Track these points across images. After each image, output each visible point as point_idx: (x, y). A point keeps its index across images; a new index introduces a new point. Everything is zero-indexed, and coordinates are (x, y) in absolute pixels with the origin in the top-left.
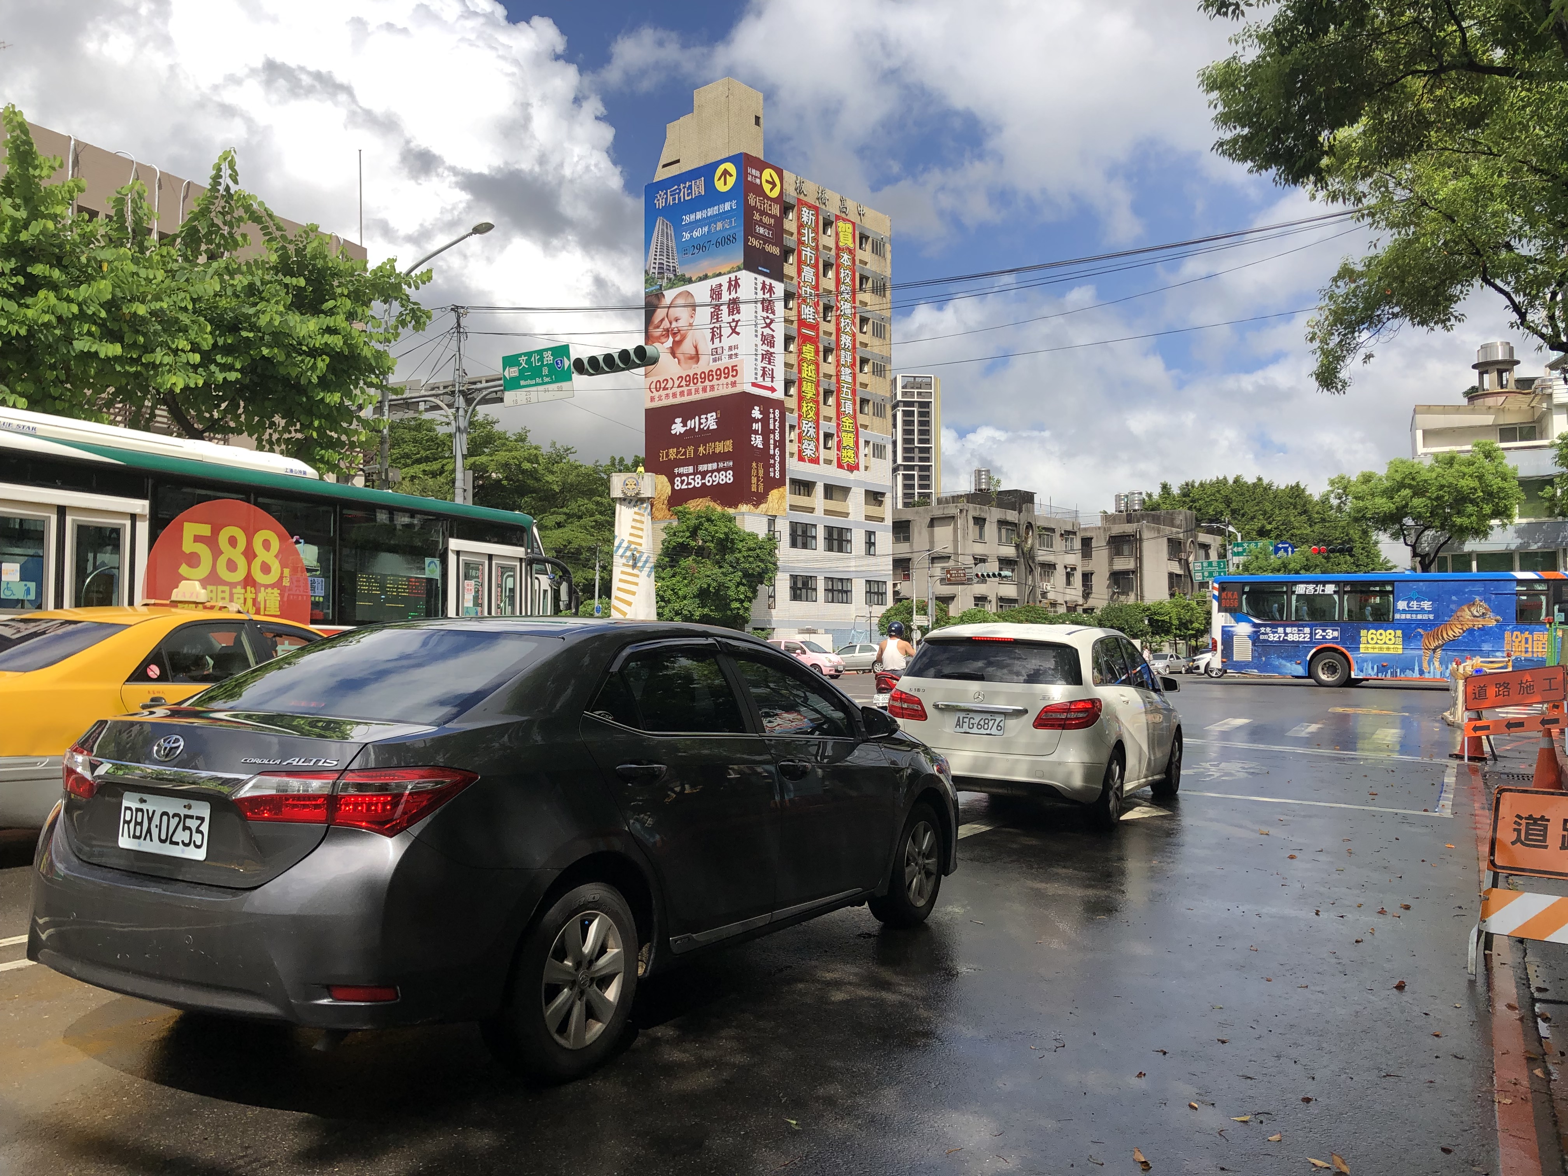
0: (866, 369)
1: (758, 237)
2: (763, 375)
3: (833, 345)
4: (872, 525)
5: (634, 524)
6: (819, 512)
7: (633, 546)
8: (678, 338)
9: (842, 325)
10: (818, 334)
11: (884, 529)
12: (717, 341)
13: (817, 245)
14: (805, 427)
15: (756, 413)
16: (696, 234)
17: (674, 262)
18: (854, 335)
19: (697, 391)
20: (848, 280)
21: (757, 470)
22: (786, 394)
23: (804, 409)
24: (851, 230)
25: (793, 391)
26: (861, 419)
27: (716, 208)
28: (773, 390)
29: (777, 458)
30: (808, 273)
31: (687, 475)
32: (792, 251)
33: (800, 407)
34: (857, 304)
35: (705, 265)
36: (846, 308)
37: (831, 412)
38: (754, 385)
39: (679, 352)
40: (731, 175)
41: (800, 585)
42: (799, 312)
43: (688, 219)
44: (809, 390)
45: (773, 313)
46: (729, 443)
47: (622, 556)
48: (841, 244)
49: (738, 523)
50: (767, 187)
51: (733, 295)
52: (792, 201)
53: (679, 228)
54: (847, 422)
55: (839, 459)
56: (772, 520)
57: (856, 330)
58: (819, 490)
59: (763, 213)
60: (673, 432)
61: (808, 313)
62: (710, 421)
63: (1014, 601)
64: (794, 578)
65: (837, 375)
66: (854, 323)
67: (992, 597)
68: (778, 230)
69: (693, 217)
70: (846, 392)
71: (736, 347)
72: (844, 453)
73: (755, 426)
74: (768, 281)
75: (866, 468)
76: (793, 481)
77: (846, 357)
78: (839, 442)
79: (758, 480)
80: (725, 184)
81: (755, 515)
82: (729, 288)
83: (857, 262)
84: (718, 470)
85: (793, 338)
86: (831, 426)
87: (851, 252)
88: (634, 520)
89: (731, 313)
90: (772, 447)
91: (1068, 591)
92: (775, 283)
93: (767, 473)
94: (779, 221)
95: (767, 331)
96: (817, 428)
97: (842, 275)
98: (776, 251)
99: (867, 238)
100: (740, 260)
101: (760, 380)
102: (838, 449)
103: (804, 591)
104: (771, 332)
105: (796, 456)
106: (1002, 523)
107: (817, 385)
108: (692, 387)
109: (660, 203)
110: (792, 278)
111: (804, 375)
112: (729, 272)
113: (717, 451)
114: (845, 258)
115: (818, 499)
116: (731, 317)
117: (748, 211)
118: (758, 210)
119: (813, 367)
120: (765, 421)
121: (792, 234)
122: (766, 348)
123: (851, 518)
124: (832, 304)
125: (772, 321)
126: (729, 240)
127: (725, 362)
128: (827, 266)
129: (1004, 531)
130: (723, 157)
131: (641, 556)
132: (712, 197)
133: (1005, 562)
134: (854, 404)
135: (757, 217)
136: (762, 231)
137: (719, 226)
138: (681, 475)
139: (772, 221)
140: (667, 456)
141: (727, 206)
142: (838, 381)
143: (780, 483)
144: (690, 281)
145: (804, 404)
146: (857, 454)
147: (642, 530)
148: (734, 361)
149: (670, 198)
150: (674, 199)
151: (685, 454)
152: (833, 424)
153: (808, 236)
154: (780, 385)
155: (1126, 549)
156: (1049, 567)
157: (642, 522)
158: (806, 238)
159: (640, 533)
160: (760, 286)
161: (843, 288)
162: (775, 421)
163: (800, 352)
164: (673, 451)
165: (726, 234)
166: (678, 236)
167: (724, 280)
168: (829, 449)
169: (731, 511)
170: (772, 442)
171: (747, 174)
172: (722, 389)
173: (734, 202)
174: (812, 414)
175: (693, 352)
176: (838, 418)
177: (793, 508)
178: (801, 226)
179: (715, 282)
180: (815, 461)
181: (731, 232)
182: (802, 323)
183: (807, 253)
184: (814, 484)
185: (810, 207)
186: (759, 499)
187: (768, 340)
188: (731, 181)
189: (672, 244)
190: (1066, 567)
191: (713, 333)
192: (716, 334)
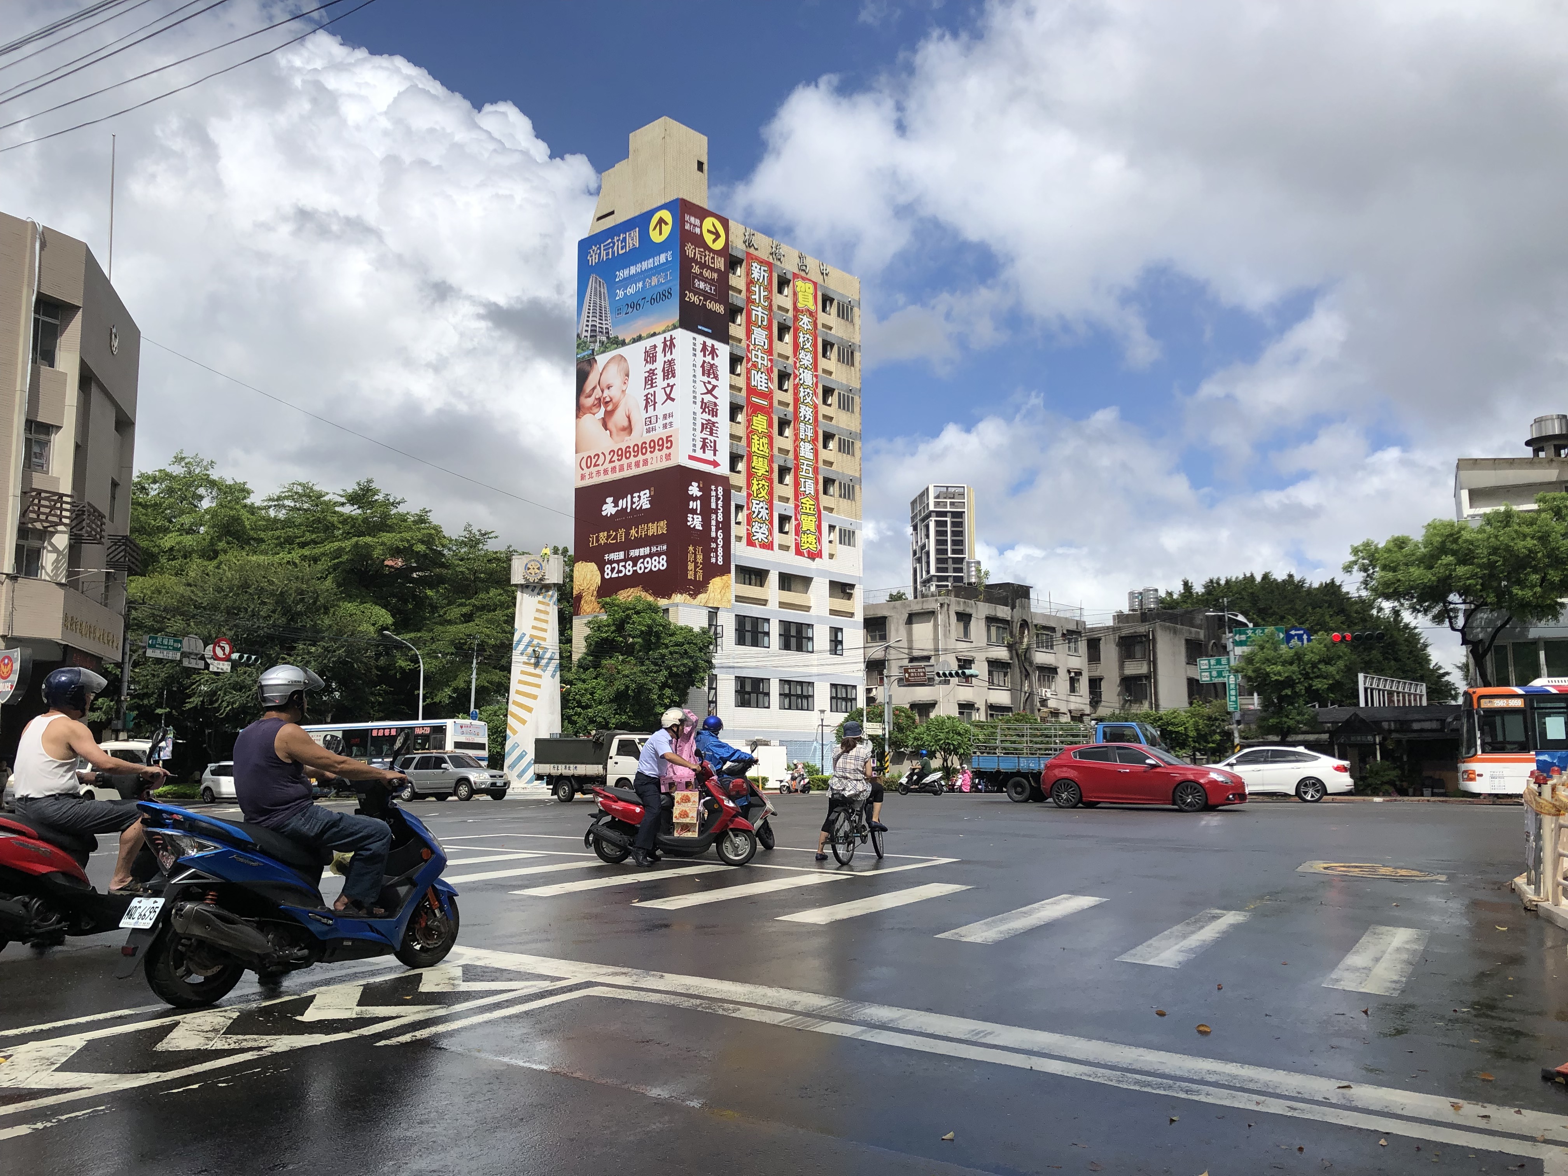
0: (832, 445)
1: (698, 291)
2: (704, 447)
3: (790, 417)
4: (838, 621)
5: (538, 615)
6: (773, 605)
7: (535, 642)
8: (610, 408)
9: (802, 394)
10: (771, 404)
11: (854, 626)
12: (651, 409)
13: (771, 305)
14: (755, 508)
15: (694, 490)
16: (630, 291)
17: (607, 324)
18: (816, 407)
19: (629, 466)
20: (808, 345)
21: (694, 556)
22: (733, 468)
23: (755, 488)
24: (812, 290)
25: (741, 466)
26: (825, 501)
27: (651, 260)
28: (715, 464)
29: (720, 542)
30: (760, 336)
31: (618, 562)
33: (749, 485)
34: (820, 372)
35: (641, 325)
36: (807, 377)
37: (787, 489)
38: (691, 458)
39: (610, 425)
40: (666, 224)
41: (748, 688)
42: (748, 379)
43: (622, 274)
44: (761, 466)
45: (716, 377)
46: (663, 524)
47: (522, 654)
48: (799, 305)
49: (672, 618)
50: (709, 238)
51: (669, 357)
52: (740, 255)
53: (612, 285)
54: (808, 503)
55: (797, 545)
56: (713, 614)
57: (819, 401)
58: (773, 579)
59: (703, 266)
60: (604, 513)
61: (760, 381)
62: (643, 500)
63: (1007, 709)
64: (741, 681)
65: (795, 450)
66: (815, 393)
67: (981, 704)
68: (723, 288)
69: (626, 272)
70: (806, 470)
71: (671, 415)
72: (804, 538)
73: (692, 505)
74: (710, 342)
75: (831, 556)
76: (741, 569)
77: (806, 431)
78: (798, 527)
79: (696, 567)
80: (661, 233)
81: (691, 606)
82: (664, 350)
83: (820, 326)
84: (651, 556)
85: (741, 408)
86: (788, 509)
87: (811, 314)
88: (538, 610)
89: (666, 377)
90: (713, 528)
91: (1072, 698)
92: (717, 345)
93: (707, 558)
94: (723, 278)
95: (708, 398)
96: (770, 509)
97: (801, 340)
98: (720, 309)
99: (832, 300)
100: (676, 318)
101: (699, 454)
102: (797, 534)
103: (754, 696)
104: (714, 400)
105: (744, 540)
106: (991, 620)
107: (771, 461)
108: (624, 461)
109: (593, 259)
110: (740, 341)
111: (754, 449)
112: (664, 332)
113: (650, 534)
114: (805, 320)
115: (772, 589)
116: (666, 382)
117: (685, 263)
118: (697, 263)
119: (765, 440)
120: (705, 499)
121: (740, 292)
122: (707, 416)
123: (813, 612)
124: (789, 371)
125: (714, 387)
126: (664, 295)
127: (660, 432)
128: (783, 329)
129: (993, 630)
130: (659, 204)
131: (545, 653)
132: (648, 248)
133: (994, 665)
134: (817, 483)
135: (696, 269)
136: (702, 285)
137: (654, 281)
138: (611, 562)
139: (715, 276)
140: (598, 541)
141: (662, 258)
142: (796, 457)
143: (724, 570)
144: (623, 343)
145: (755, 482)
146: (819, 540)
147: (546, 622)
148: (668, 431)
149: (603, 253)
150: (607, 254)
151: (615, 538)
152: (791, 505)
153: (759, 294)
154: (724, 459)
155: (1138, 649)
156: (1049, 672)
157: (547, 613)
158: (757, 297)
159: (543, 625)
160: (699, 347)
161: (802, 354)
162: (718, 499)
163: (749, 422)
164: (603, 535)
165: (660, 290)
166: (612, 294)
167: (658, 341)
168: (787, 533)
169: (663, 602)
170: (713, 523)
171: (683, 222)
172: (656, 462)
173: (670, 253)
174: (764, 493)
175: (626, 424)
176: (796, 498)
177: (739, 599)
178: (750, 283)
179: (648, 343)
180: (768, 546)
181: (666, 287)
182: (752, 391)
183: (758, 312)
184: (767, 572)
185: (762, 262)
186: (697, 588)
187: (711, 409)
188: (667, 230)
189: (605, 303)
190: (1069, 672)
191: (647, 400)
192: (650, 401)
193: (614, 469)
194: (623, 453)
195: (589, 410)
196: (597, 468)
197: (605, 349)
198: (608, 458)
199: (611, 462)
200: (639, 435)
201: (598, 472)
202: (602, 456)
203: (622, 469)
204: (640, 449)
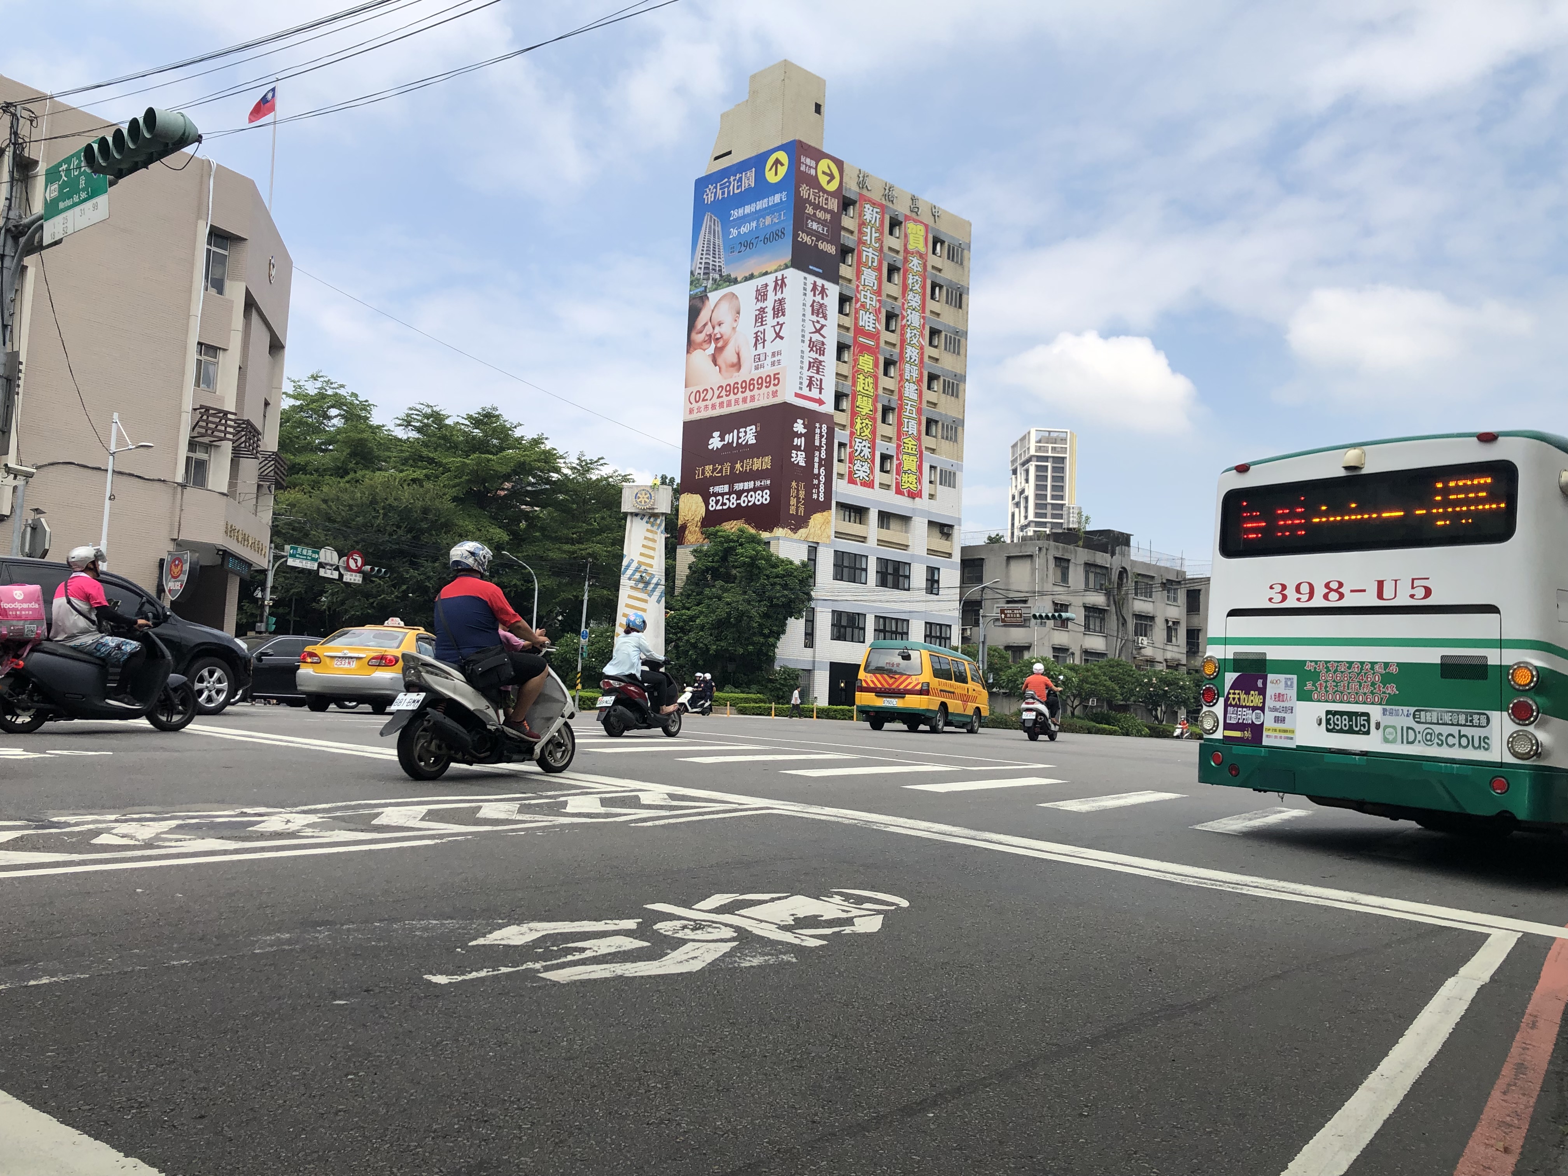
0: (935, 385)
1: (810, 232)
2: (810, 385)
3: (896, 357)
4: (935, 561)
5: (646, 543)
6: (872, 542)
7: (643, 568)
8: (719, 345)
9: (908, 335)
10: (878, 344)
11: (951, 566)
12: (760, 346)
13: (881, 247)
14: (858, 446)
15: (799, 427)
16: (744, 230)
17: (720, 262)
18: (922, 348)
19: (737, 401)
20: (917, 287)
21: (797, 491)
22: (837, 407)
23: (858, 426)
24: (923, 233)
25: (845, 404)
26: (928, 441)
27: (766, 200)
28: (821, 402)
29: (822, 479)
30: (869, 277)
31: (723, 495)
32: (851, 251)
33: (853, 424)
34: (928, 314)
35: (753, 264)
36: (915, 319)
37: (890, 429)
38: (797, 395)
39: (720, 361)
40: (782, 165)
41: (844, 622)
42: (856, 319)
43: (736, 213)
44: (865, 405)
45: (825, 317)
46: (768, 459)
47: (630, 579)
48: (910, 247)
49: (773, 549)
50: (823, 180)
51: (779, 296)
52: (853, 196)
53: (726, 223)
54: (910, 444)
55: (897, 484)
56: (813, 550)
57: (925, 342)
58: (873, 517)
59: (817, 207)
60: (710, 447)
61: (867, 321)
62: (749, 435)
63: (1102, 655)
64: (838, 616)
65: (900, 391)
66: (922, 335)
67: (1076, 649)
68: (835, 227)
69: (741, 211)
70: (909, 410)
71: (779, 353)
72: (905, 478)
73: (796, 441)
74: (820, 282)
75: (931, 496)
76: (841, 506)
77: (911, 372)
78: (899, 467)
79: (798, 502)
80: (776, 174)
81: (792, 540)
82: (775, 288)
83: (929, 268)
84: (755, 490)
85: (848, 347)
86: (890, 448)
87: (921, 256)
88: (646, 538)
89: (776, 315)
90: (816, 465)
91: (1169, 648)
92: (828, 285)
93: (809, 494)
94: (836, 218)
95: (816, 337)
96: (873, 448)
97: (910, 281)
98: (831, 249)
99: (943, 243)
100: (788, 258)
101: (805, 391)
102: (898, 473)
103: (849, 630)
104: (821, 339)
105: (846, 478)
106: (1089, 566)
107: (876, 399)
108: (732, 397)
109: (709, 198)
110: (850, 281)
111: (859, 388)
112: (776, 271)
113: (755, 468)
114: (915, 263)
115: (872, 527)
116: (776, 320)
117: (799, 204)
118: (811, 204)
119: (870, 380)
120: (809, 436)
121: (852, 232)
122: (814, 355)
123: (910, 551)
124: (897, 312)
125: (823, 326)
126: (776, 235)
127: (767, 370)
128: (892, 270)
129: (1092, 576)
130: (776, 145)
131: (652, 578)
132: (763, 189)
133: (1091, 610)
134: (920, 424)
135: (810, 210)
136: (815, 226)
137: (768, 220)
138: (716, 495)
139: (828, 217)
140: (703, 473)
141: (777, 198)
142: (901, 398)
143: (825, 506)
144: (735, 281)
145: (859, 421)
146: (919, 480)
147: (654, 549)
148: (776, 369)
149: (719, 192)
150: (723, 193)
151: (721, 471)
152: (893, 444)
153: (870, 235)
154: (829, 397)
156: (1146, 621)
157: (654, 541)
158: (868, 238)
159: (651, 553)
160: (810, 287)
161: (910, 296)
162: (821, 436)
163: (856, 361)
164: (709, 468)
165: (774, 229)
166: (726, 232)
167: (770, 280)
168: (887, 472)
169: (765, 535)
170: (816, 460)
171: (799, 163)
172: (763, 399)
173: (784, 193)
174: (867, 432)
175: (735, 360)
176: (899, 438)
177: (839, 535)
178: (862, 224)
179: (759, 282)
180: (869, 484)
181: (779, 227)
182: (860, 331)
183: (869, 254)
184: (867, 509)
185: (874, 204)
186: (798, 523)
187: (818, 348)
188: (782, 171)
189: (719, 242)
190: (1167, 621)
191: (756, 337)
192: (759, 339)
193: (721, 405)
194: (731, 389)
195: (700, 346)
196: (705, 403)
197: (717, 286)
198: (717, 393)
199: (719, 397)
200: (748, 372)
201: (706, 407)
202: (710, 391)
203: (729, 405)
204: (748, 385)
